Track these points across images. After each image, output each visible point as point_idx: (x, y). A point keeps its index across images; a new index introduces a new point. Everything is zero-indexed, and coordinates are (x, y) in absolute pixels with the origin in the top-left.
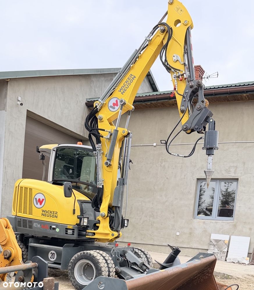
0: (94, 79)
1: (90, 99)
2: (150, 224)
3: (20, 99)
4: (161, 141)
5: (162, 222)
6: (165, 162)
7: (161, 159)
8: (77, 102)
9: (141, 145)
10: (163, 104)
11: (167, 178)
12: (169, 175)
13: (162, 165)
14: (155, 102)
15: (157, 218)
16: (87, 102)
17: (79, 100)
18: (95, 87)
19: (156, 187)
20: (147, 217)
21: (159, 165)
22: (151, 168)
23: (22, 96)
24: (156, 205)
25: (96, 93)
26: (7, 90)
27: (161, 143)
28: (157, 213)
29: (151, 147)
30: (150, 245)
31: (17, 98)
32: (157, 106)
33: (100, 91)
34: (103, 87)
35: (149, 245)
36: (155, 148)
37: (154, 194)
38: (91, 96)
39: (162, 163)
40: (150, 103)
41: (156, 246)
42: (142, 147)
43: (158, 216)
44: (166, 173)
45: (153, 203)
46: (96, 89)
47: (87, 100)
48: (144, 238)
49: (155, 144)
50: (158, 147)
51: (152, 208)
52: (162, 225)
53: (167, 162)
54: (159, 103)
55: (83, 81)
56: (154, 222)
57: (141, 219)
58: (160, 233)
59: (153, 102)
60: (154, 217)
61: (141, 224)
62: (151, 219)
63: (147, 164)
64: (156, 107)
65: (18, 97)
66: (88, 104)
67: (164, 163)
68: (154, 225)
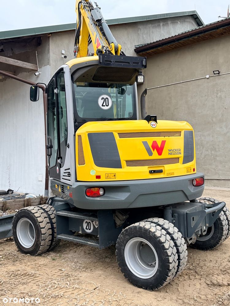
0: (141, 27)
1: (138, 45)
2: (213, 158)
3: (63, 52)
4: (213, 71)
5: (226, 155)
6: (221, 92)
7: (217, 90)
8: (126, 50)
9: (194, 79)
10: (211, 35)
11: (225, 108)
12: (227, 105)
13: (218, 95)
14: (202, 34)
15: (219, 151)
16: (136, 49)
17: (127, 47)
18: (143, 34)
19: (214, 119)
20: (208, 151)
21: (215, 97)
22: (206, 100)
23: (66, 50)
24: (217, 137)
25: (144, 40)
26: (49, 45)
27: (214, 74)
28: (218, 145)
29: (203, 80)
30: (216, 180)
31: (60, 52)
32: (206, 39)
33: (149, 37)
34: (151, 33)
35: (214, 180)
36: (208, 80)
37: (212, 127)
38: (139, 43)
39: (218, 94)
40: (198, 36)
41: (222, 181)
42: (195, 81)
43: (220, 148)
44: (223, 104)
45: (213, 136)
46: (144, 36)
47: (136, 47)
48: (207, 173)
49: (207, 76)
50: (211, 78)
51: (213, 140)
52: (225, 157)
53: (223, 92)
54: (207, 35)
55: (130, 30)
56: (216, 156)
57: (201, 154)
58: (225, 167)
59: (200, 35)
60: (216, 150)
61: (203, 159)
62: (213, 152)
63: (202, 97)
64: (204, 40)
65: (62, 51)
66: (136, 50)
67: (219, 94)
68: (218, 158)
